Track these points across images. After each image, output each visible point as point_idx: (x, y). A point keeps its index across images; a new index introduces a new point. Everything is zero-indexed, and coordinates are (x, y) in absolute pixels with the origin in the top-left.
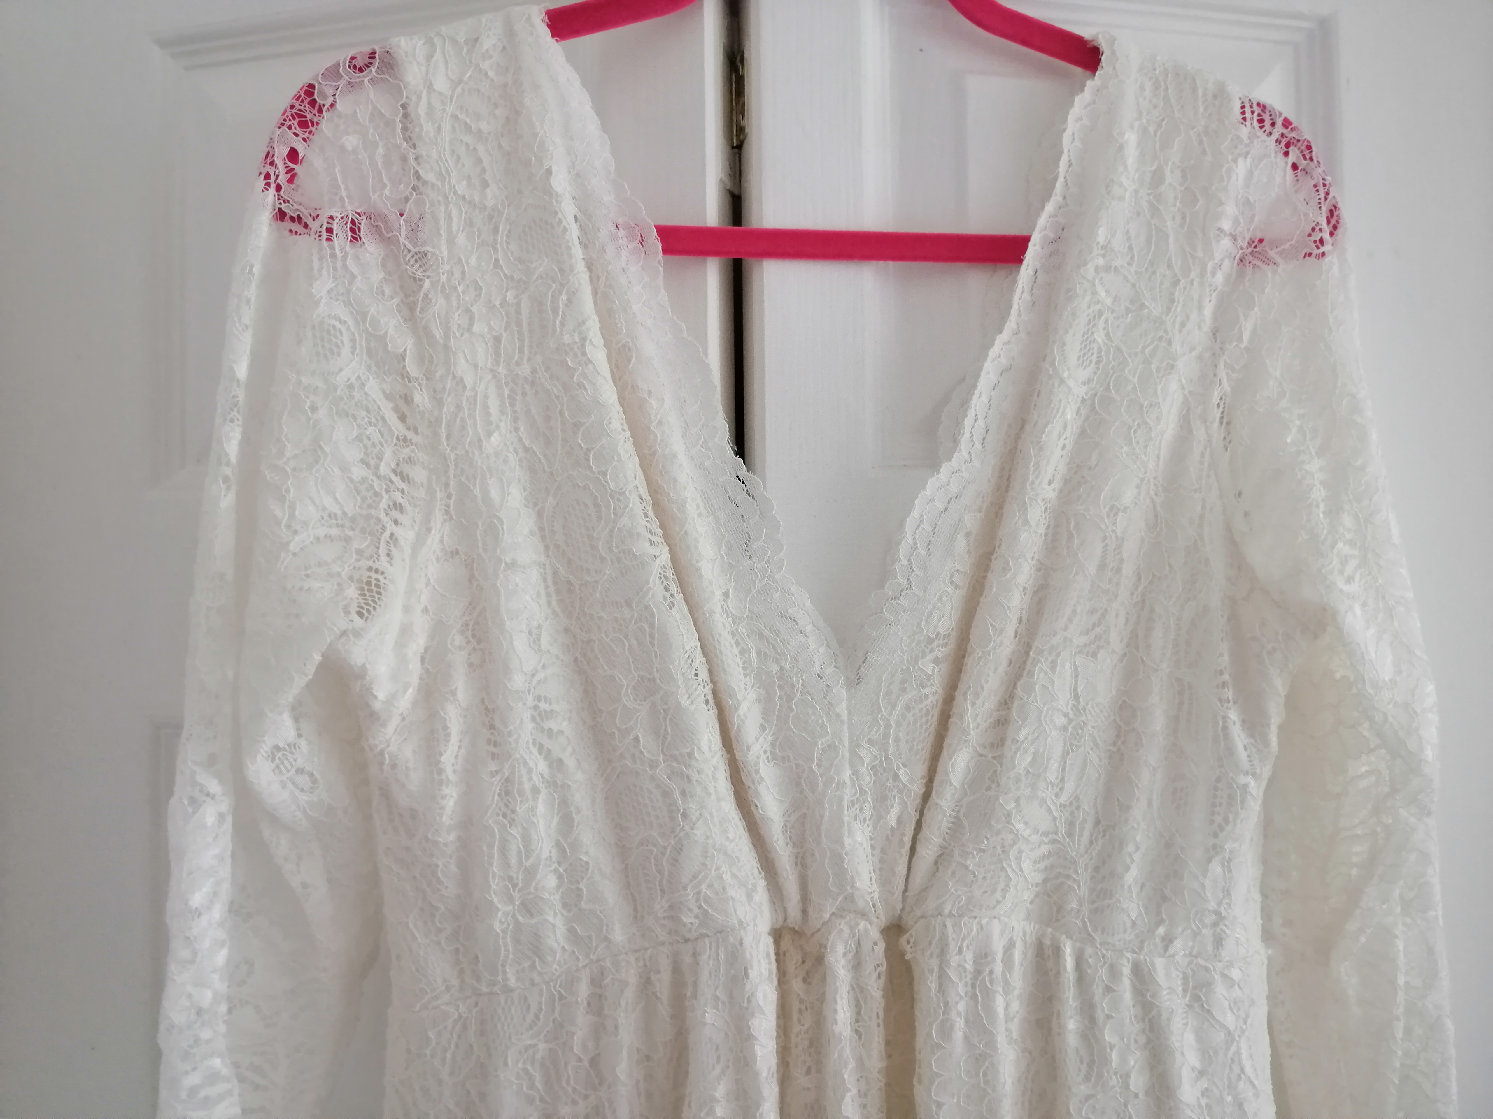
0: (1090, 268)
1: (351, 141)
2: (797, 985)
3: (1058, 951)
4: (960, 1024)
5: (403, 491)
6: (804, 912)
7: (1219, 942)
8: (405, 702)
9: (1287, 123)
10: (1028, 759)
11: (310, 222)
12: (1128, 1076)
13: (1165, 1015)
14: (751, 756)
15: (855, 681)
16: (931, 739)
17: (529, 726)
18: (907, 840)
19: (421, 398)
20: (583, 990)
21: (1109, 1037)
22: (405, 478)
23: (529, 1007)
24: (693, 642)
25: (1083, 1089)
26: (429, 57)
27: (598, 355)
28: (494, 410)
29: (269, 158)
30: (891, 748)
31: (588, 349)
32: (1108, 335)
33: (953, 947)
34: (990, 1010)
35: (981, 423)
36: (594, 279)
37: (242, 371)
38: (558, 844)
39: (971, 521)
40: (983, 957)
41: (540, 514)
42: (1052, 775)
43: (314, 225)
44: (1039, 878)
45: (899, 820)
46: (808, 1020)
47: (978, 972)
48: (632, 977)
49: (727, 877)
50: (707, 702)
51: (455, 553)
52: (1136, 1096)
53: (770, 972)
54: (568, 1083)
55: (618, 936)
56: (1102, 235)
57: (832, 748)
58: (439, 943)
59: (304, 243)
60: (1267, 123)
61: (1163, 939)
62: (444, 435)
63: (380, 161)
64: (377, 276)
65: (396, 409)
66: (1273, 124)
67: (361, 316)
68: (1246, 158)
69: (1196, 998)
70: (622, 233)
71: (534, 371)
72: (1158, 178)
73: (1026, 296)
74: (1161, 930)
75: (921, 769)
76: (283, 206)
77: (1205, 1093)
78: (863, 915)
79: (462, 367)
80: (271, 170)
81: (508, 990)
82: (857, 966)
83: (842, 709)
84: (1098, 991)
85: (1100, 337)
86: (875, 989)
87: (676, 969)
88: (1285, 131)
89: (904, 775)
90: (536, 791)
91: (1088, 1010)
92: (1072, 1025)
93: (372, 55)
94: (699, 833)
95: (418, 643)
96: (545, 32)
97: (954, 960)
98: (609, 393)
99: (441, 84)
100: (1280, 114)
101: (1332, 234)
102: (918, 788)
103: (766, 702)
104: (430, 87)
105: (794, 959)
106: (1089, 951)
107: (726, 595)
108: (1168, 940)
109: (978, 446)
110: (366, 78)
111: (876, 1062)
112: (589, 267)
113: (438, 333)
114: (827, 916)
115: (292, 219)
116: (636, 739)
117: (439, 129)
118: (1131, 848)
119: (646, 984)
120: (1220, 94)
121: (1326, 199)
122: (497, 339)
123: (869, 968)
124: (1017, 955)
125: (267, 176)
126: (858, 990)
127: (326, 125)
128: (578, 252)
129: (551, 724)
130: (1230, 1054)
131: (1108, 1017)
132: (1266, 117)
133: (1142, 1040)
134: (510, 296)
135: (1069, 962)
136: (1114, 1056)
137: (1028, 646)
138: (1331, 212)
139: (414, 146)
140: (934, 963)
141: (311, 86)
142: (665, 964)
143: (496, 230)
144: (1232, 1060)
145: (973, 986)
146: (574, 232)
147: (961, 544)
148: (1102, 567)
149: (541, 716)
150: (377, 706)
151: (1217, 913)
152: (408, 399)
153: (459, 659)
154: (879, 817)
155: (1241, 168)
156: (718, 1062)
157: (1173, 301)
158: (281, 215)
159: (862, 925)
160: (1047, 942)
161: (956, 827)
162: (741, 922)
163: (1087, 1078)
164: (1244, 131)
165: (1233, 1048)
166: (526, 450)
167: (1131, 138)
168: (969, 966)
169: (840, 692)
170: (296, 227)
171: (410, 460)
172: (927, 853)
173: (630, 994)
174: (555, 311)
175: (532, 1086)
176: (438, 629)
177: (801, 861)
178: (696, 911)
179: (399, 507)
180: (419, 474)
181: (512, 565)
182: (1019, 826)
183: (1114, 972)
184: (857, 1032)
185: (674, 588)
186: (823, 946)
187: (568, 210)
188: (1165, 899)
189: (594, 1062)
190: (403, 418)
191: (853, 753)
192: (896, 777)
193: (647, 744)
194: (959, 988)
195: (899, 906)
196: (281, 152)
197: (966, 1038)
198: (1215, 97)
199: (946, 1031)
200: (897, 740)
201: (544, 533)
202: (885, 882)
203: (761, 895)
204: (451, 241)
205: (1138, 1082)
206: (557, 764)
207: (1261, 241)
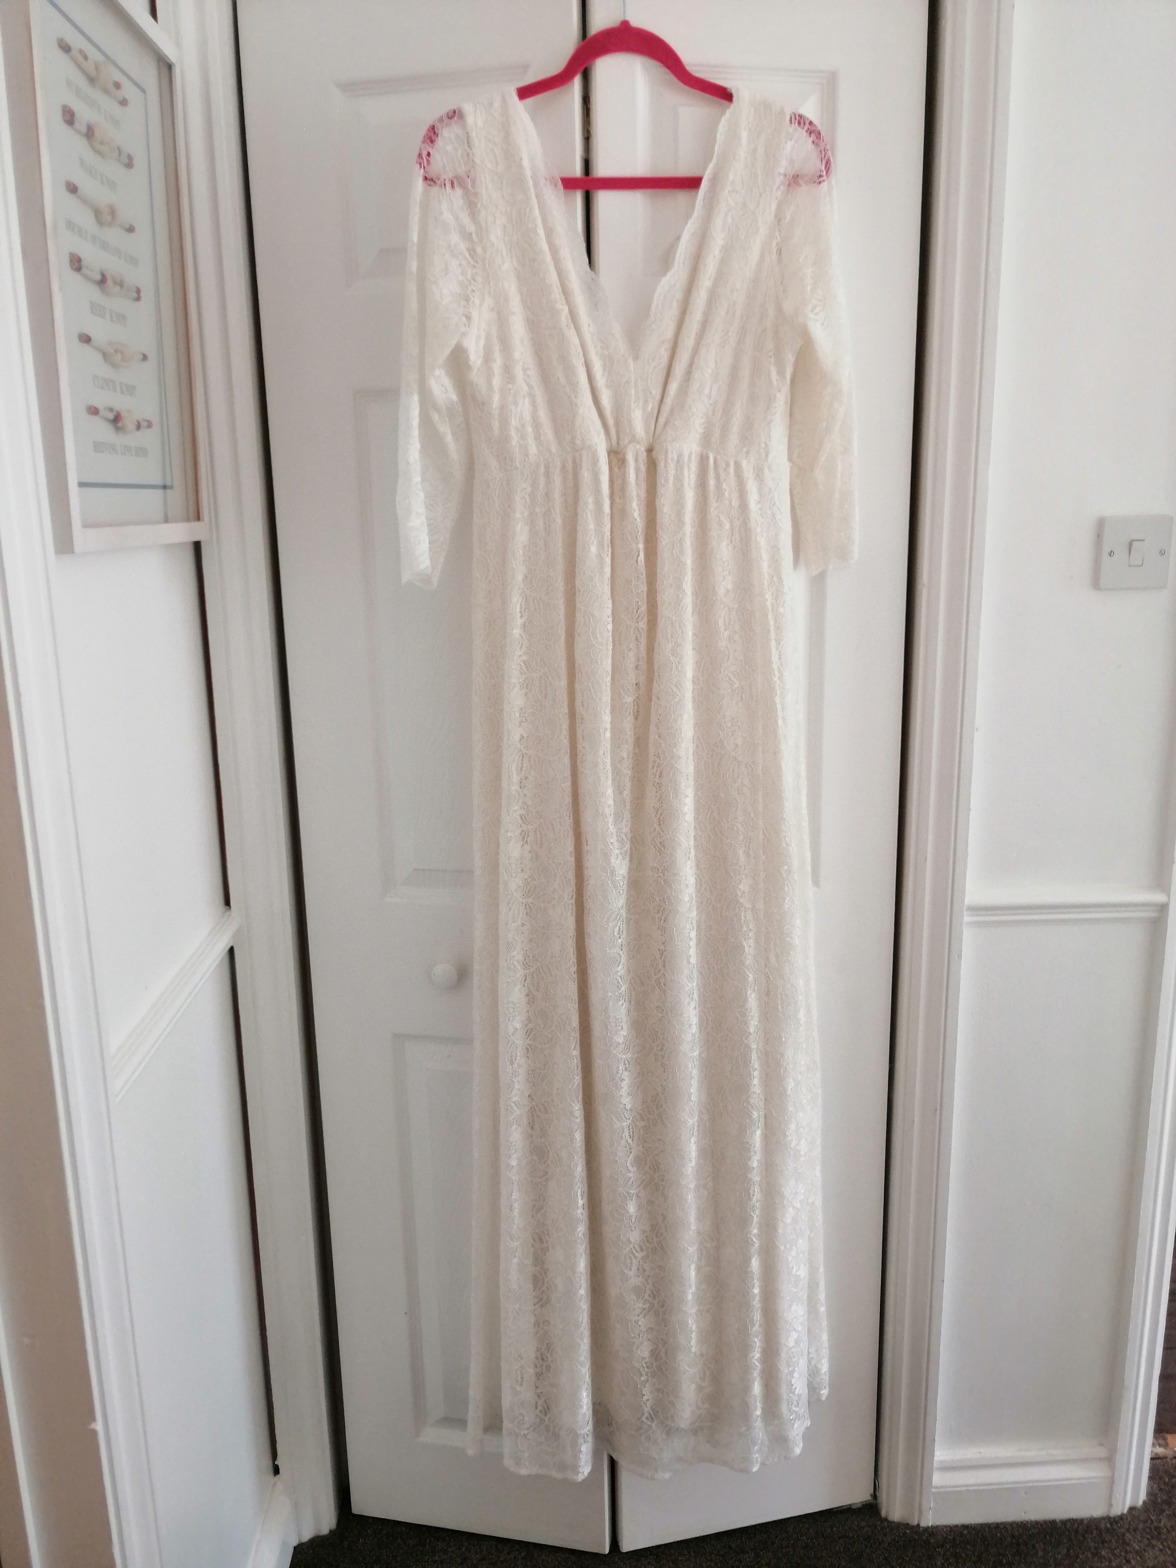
0: (727, 191)
1: (449, 148)
2: (616, 469)
3: (708, 458)
4: (671, 478)
5: (474, 285)
6: (618, 443)
7: (767, 455)
8: (479, 362)
9: (811, 123)
10: (698, 385)
11: (437, 181)
12: (731, 500)
13: (745, 480)
14: (599, 385)
15: (636, 358)
16: (663, 380)
17: (521, 373)
18: (655, 416)
19: (479, 250)
20: (542, 469)
21: (724, 486)
22: (475, 280)
23: (524, 475)
24: (577, 342)
25: (715, 505)
26: (475, 112)
27: (541, 232)
28: (504, 255)
29: (420, 155)
30: (649, 382)
31: (538, 229)
32: (733, 219)
33: (670, 451)
34: (682, 474)
35: (683, 256)
36: (539, 202)
37: (415, 239)
38: (532, 417)
39: (679, 295)
40: (680, 455)
41: (522, 294)
42: (707, 391)
43: (438, 182)
44: (702, 431)
45: (652, 409)
46: (620, 481)
47: (678, 461)
48: (558, 464)
49: (591, 428)
50: (583, 365)
51: (493, 309)
52: (734, 508)
53: (606, 462)
54: (538, 501)
55: (554, 450)
56: (731, 176)
57: (627, 382)
58: (492, 452)
59: (435, 190)
60: (802, 124)
61: (746, 453)
62: (487, 265)
63: (459, 156)
64: (461, 202)
65: (470, 254)
66: (805, 124)
67: (457, 218)
68: (791, 140)
69: (757, 475)
70: (548, 182)
71: (518, 239)
72: (755, 150)
73: (702, 203)
74: (745, 450)
75: (660, 390)
76: (427, 175)
77: (760, 509)
78: (638, 443)
79: (493, 238)
80: (421, 161)
81: (516, 468)
82: (636, 460)
83: (632, 367)
84: (721, 472)
85: (729, 219)
86: (643, 468)
87: (574, 462)
88: (809, 127)
89: (654, 392)
90: (524, 397)
91: (718, 478)
92: (712, 482)
93: (455, 112)
94: (581, 411)
95: (482, 342)
96: (515, 97)
97: (670, 455)
98: (545, 247)
99: (480, 123)
100: (808, 119)
101: (826, 174)
102: (658, 397)
103: (604, 367)
104: (476, 125)
105: (615, 461)
106: (718, 457)
107: (589, 326)
108: (747, 453)
109: (682, 265)
110: (453, 121)
111: (643, 495)
112: (537, 197)
113: (483, 224)
114: (626, 443)
115: (430, 180)
116: (559, 378)
117: (480, 142)
118: (734, 419)
119: (564, 467)
120: (782, 112)
121: (825, 156)
122: (504, 227)
123: (640, 461)
124: (693, 457)
125: (420, 164)
126: (637, 469)
127: (439, 142)
128: (532, 191)
129: (528, 373)
130: (770, 497)
131: (725, 480)
132: (802, 121)
133: (737, 489)
134: (508, 209)
135: (711, 461)
136: (726, 494)
137: (699, 344)
138: (827, 162)
139: (472, 149)
140: (663, 457)
141: (434, 126)
142: (570, 461)
143: (502, 182)
144: (771, 499)
145: (676, 466)
146: (531, 183)
147: (675, 304)
148: (727, 313)
149: (525, 370)
150: (471, 363)
151: (766, 444)
152: (474, 251)
153: (497, 348)
154: (644, 408)
155: (789, 145)
156: (589, 490)
157: (759, 204)
158: (426, 178)
159: (638, 446)
160: (704, 454)
161: (672, 411)
162: (596, 444)
163: (717, 501)
164: (791, 130)
165: (771, 495)
166: (516, 269)
167: (744, 134)
168: (675, 458)
169: (630, 361)
170: (431, 183)
171: (476, 274)
172: (662, 420)
173: (558, 471)
174: (525, 214)
175: (526, 502)
176: (488, 337)
177: (617, 424)
178: (581, 439)
179: (473, 291)
180: (479, 279)
181: (513, 313)
182: (695, 410)
183: (727, 465)
184: (637, 484)
185: (570, 321)
186: (624, 454)
187: (528, 173)
188: (747, 438)
189: (546, 494)
190: (472, 258)
191: (635, 384)
192: (651, 393)
193: (563, 380)
194: (672, 466)
195: (651, 441)
196: (424, 154)
197: (674, 483)
198: (779, 114)
199: (667, 480)
200: (651, 379)
201: (524, 302)
202: (647, 432)
203: (603, 436)
204: (487, 188)
205: (735, 503)
206: (530, 387)
207: (797, 176)
